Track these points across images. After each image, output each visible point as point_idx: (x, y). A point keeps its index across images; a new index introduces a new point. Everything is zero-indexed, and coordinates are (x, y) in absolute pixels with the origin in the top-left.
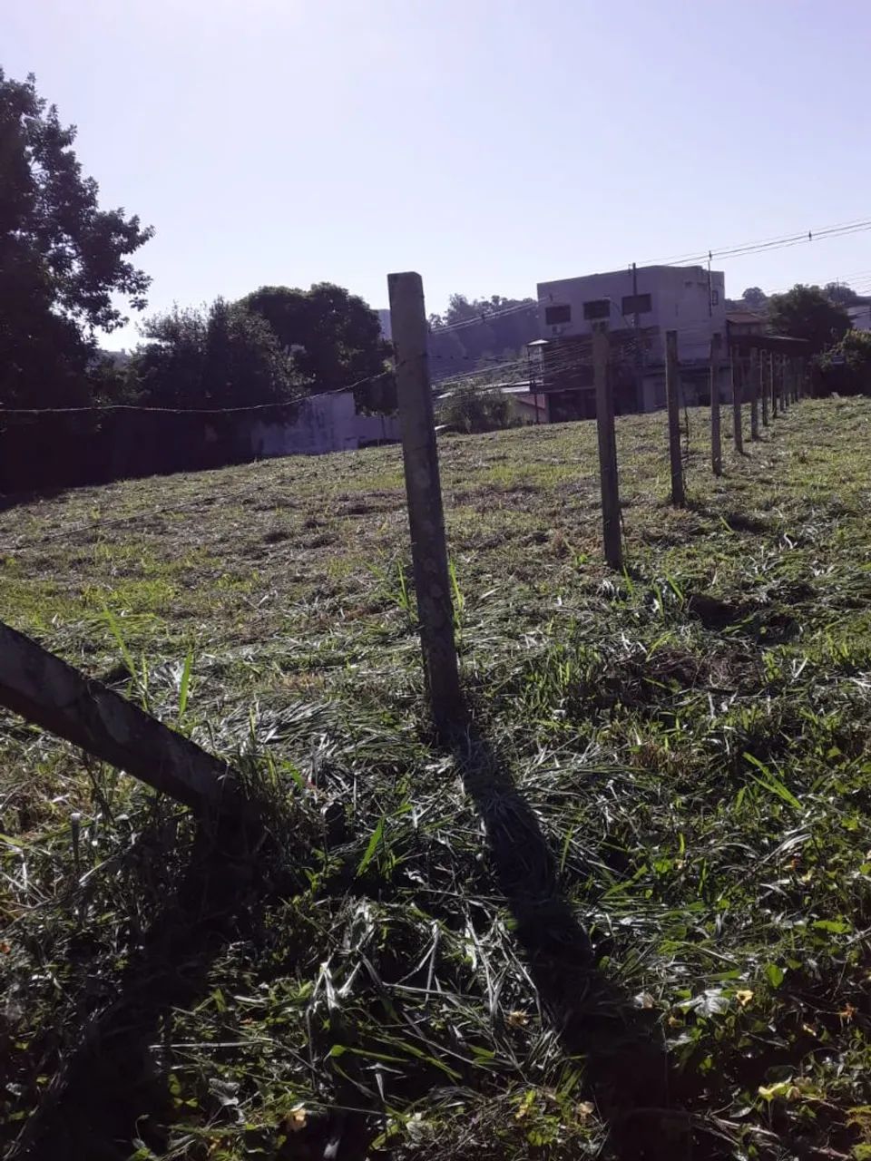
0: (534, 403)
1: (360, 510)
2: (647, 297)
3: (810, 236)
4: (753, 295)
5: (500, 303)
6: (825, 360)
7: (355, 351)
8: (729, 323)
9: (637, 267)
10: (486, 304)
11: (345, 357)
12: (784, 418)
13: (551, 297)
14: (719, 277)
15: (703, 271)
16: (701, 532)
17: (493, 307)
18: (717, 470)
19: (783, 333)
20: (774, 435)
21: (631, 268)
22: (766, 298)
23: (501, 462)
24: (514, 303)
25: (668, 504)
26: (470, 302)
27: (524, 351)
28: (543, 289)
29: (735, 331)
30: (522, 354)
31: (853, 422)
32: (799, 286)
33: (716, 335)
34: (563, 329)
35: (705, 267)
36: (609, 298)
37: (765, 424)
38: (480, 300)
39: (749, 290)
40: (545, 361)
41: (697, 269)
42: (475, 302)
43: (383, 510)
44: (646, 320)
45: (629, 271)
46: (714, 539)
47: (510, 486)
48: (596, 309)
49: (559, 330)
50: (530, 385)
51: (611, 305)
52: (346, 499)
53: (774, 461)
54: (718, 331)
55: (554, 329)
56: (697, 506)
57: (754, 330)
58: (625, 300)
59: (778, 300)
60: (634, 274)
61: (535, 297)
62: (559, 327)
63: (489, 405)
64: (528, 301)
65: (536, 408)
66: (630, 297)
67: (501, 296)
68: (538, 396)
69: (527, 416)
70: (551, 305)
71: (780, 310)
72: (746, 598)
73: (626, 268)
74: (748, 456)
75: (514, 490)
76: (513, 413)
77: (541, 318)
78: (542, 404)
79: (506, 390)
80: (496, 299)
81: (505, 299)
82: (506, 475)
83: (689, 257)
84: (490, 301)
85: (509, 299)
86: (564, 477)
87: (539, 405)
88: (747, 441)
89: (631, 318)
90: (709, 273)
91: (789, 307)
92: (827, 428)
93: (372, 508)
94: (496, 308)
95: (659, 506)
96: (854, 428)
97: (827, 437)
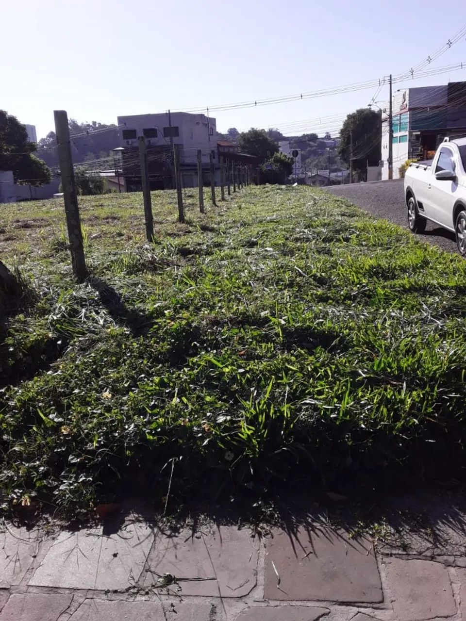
0: (117, 182)
1: (26, 226)
2: (177, 128)
3: (256, 103)
4: (233, 132)
5: (97, 126)
6: (264, 167)
7: (13, 147)
8: (219, 146)
9: (171, 112)
10: (89, 125)
11: (7, 150)
12: (239, 192)
13: (125, 124)
14: (213, 121)
15: (205, 117)
16: (190, 232)
17: (93, 127)
18: (202, 211)
19: (245, 153)
20: (231, 199)
21: (168, 112)
22: (239, 134)
23: (100, 207)
24: (104, 126)
25: (177, 221)
26: (79, 124)
27: (112, 153)
28: (121, 119)
29: (221, 150)
30: (111, 154)
31: (267, 194)
32: (253, 129)
33: (213, 152)
34: (132, 143)
35: (206, 115)
36: (157, 128)
37: (229, 194)
38: (85, 123)
39: (231, 129)
40: (123, 159)
41: (202, 116)
42: (82, 124)
43: (39, 227)
44: (176, 140)
45: (166, 114)
46: (194, 234)
47: (105, 216)
48: (150, 133)
49: (130, 143)
50: (115, 172)
51: (158, 132)
52: (18, 221)
53: (228, 209)
54: (213, 149)
55: (128, 142)
56: (190, 223)
57: (231, 150)
58: (165, 129)
59: (244, 135)
60: (169, 116)
61: (116, 123)
62: (130, 141)
63: (93, 182)
64: (113, 125)
65: (120, 185)
66: (168, 128)
67: (98, 121)
68: (120, 178)
69: (113, 189)
70: (126, 129)
71: (244, 140)
72: (199, 247)
73: (165, 112)
74: (218, 207)
75: (107, 218)
76: (106, 186)
77: (120, 135)
78: (122, 183)
79: (102, 175)
80: (94, 123)
81: (100, 124)
82: (103, 213)
83: (197, 109)
84: (91, 124)
85: (102, 124)
86: (132, 214)
87: (121, 183)
88: (219, 201)
89: (168, 139)
90: (208, 118)
91: (248, 139)
92: (256, 196)
93: (33, 225)
94: (95, 128)
95: (173, 223)
96: (267, 197)
97: (254, 200)
